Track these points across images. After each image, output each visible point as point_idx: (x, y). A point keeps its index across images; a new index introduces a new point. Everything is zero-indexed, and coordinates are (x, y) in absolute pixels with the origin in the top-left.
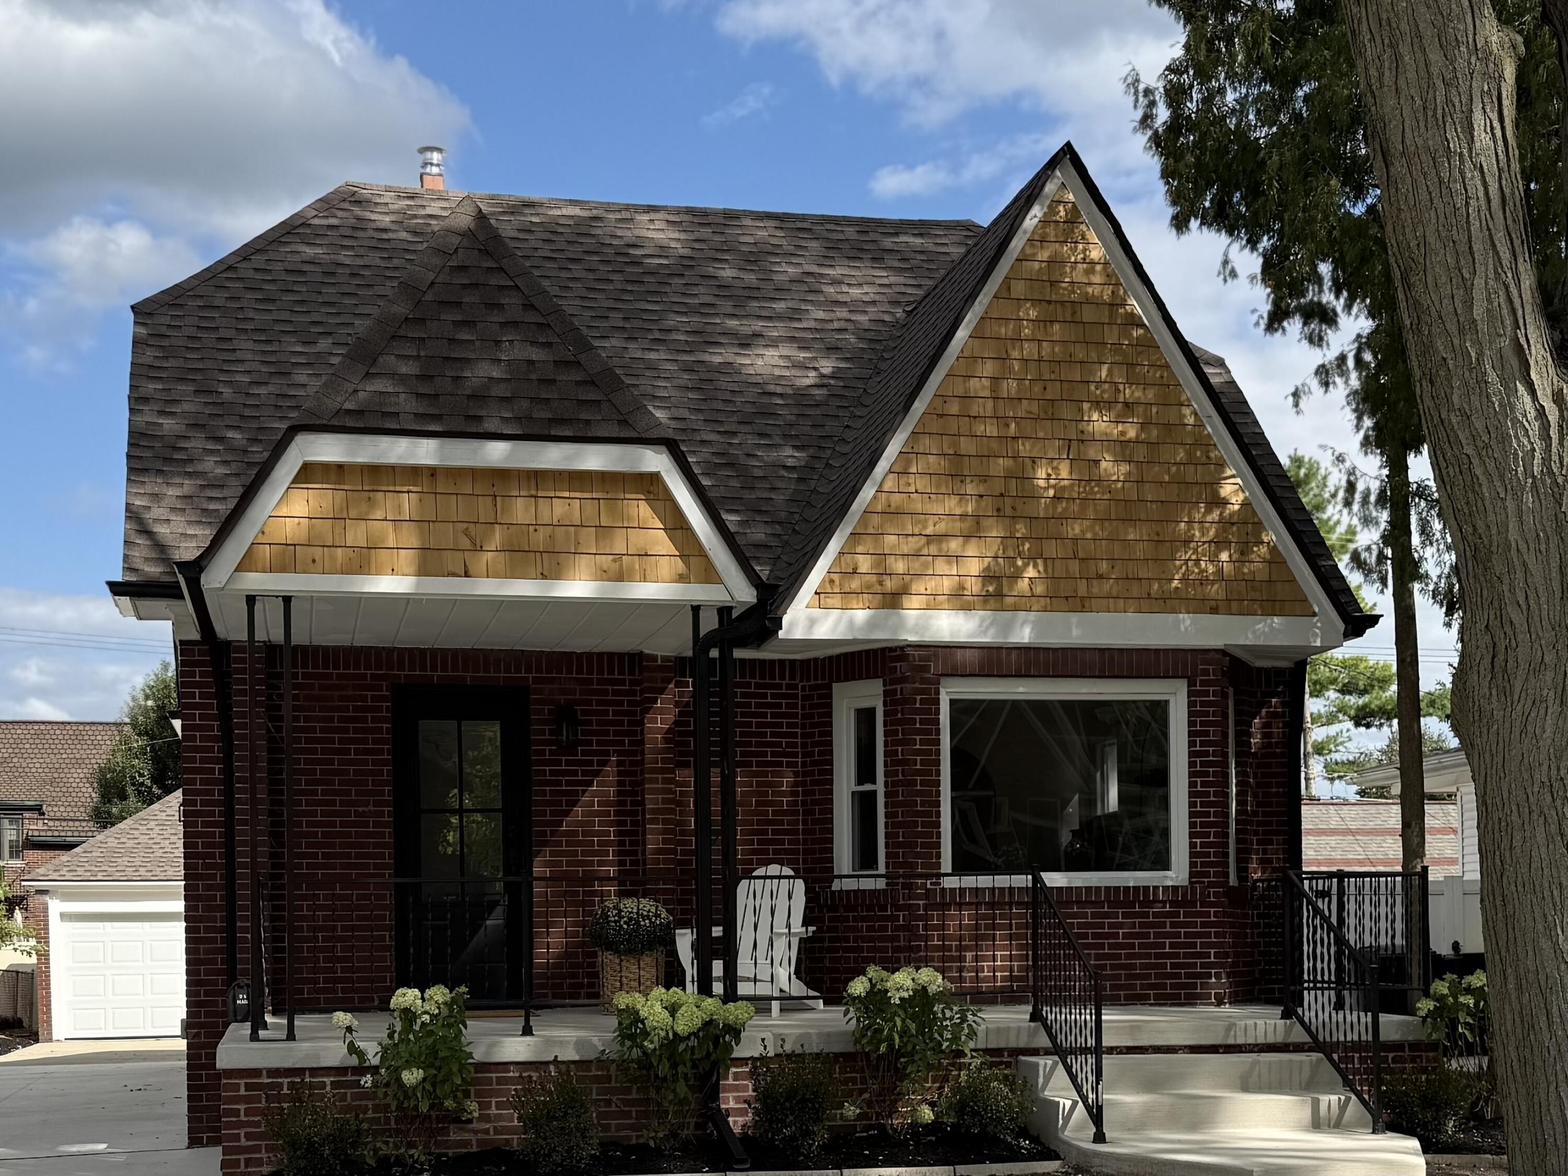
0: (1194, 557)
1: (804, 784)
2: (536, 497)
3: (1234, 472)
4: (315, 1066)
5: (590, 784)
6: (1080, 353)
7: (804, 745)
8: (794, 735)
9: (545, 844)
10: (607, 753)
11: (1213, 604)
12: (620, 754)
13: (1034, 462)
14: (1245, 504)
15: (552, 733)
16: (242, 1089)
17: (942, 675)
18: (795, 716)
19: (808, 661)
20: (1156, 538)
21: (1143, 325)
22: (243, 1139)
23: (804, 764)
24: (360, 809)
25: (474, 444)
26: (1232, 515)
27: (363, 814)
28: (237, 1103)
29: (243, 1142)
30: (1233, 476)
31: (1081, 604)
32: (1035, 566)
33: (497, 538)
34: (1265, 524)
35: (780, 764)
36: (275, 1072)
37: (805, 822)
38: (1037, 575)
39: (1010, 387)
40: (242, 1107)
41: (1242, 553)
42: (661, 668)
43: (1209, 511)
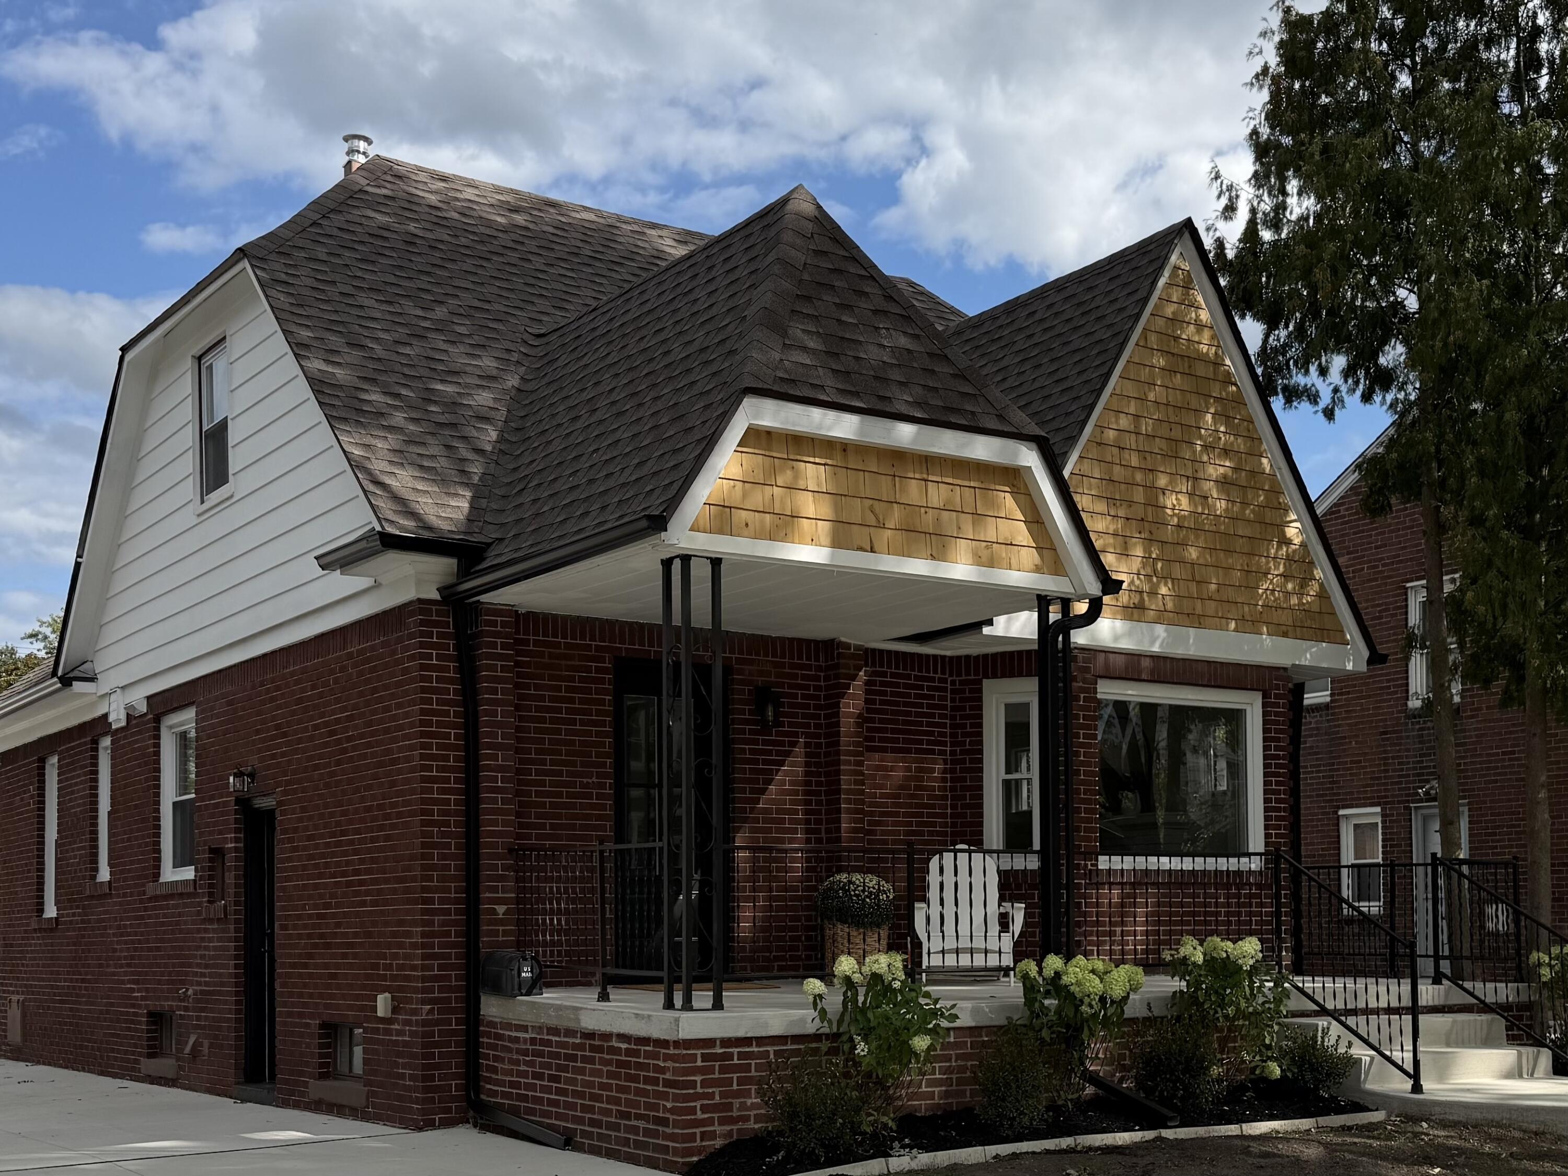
0: (1271, 587)
1: (952, 771)
2: (925, 480)
3: (1295, 517)
4: (764, 1034)
5: (782, 763)
6: (1194, 404)
7: (953, 735)
8: (944, 725)
9: (745, 820)
10: (796, 735)
11: (1284, 628)
12: (807, 735)
13: (1164, 493)
14: (1303, 545)
15: (751, 712)
16: (699, 1059)
17: (1101, 677)
18: (945, 707)
19: (959, 658)
20: (1246, 568)
21: (1236, 385)
22: (699, 1112)
23: (953, 753)
24: (585, 780)
25: (887, 423)
26: (1294, 551)
27: (586, 786)
28: (694, 1075)
29: (700, 1115)
30: (1295, 521)
31: (1196, 620)
32: (1166, 585)
33: (895, 517)
34: (1316, 563)
35: (932, 752)
36: (727, 1042)
37: (953, 807)
38: (1168, 593)
39: (1146, 426)
40: (698, 1078)
41: (1302, 587)
42: (853, 657)
43: (1279, 548)
